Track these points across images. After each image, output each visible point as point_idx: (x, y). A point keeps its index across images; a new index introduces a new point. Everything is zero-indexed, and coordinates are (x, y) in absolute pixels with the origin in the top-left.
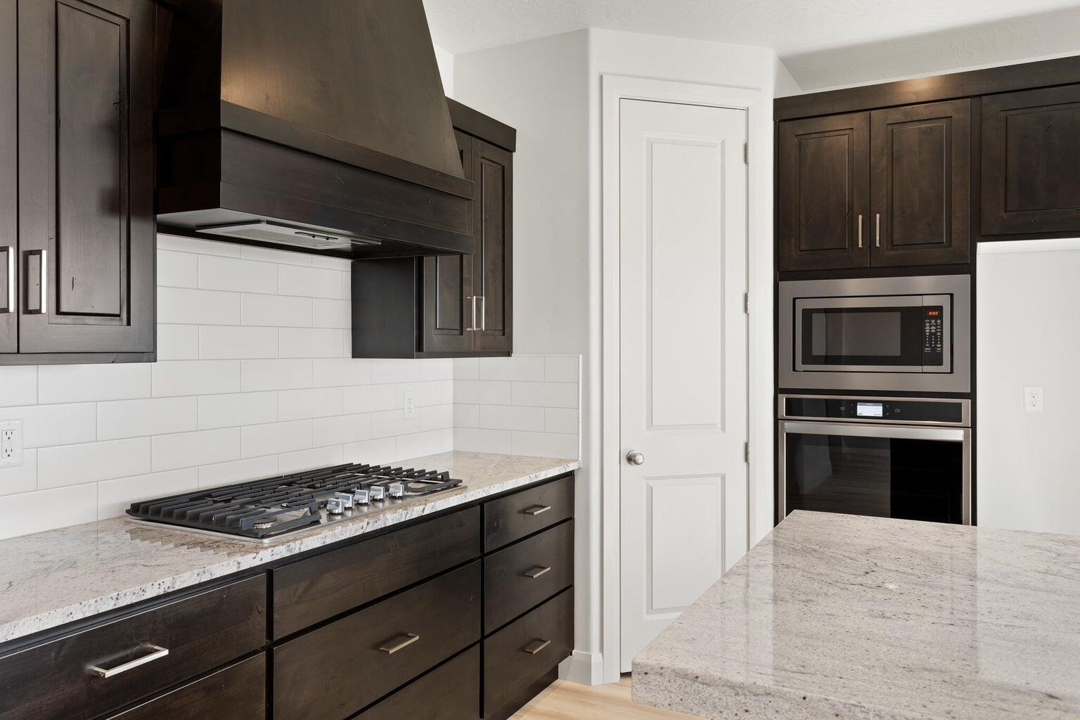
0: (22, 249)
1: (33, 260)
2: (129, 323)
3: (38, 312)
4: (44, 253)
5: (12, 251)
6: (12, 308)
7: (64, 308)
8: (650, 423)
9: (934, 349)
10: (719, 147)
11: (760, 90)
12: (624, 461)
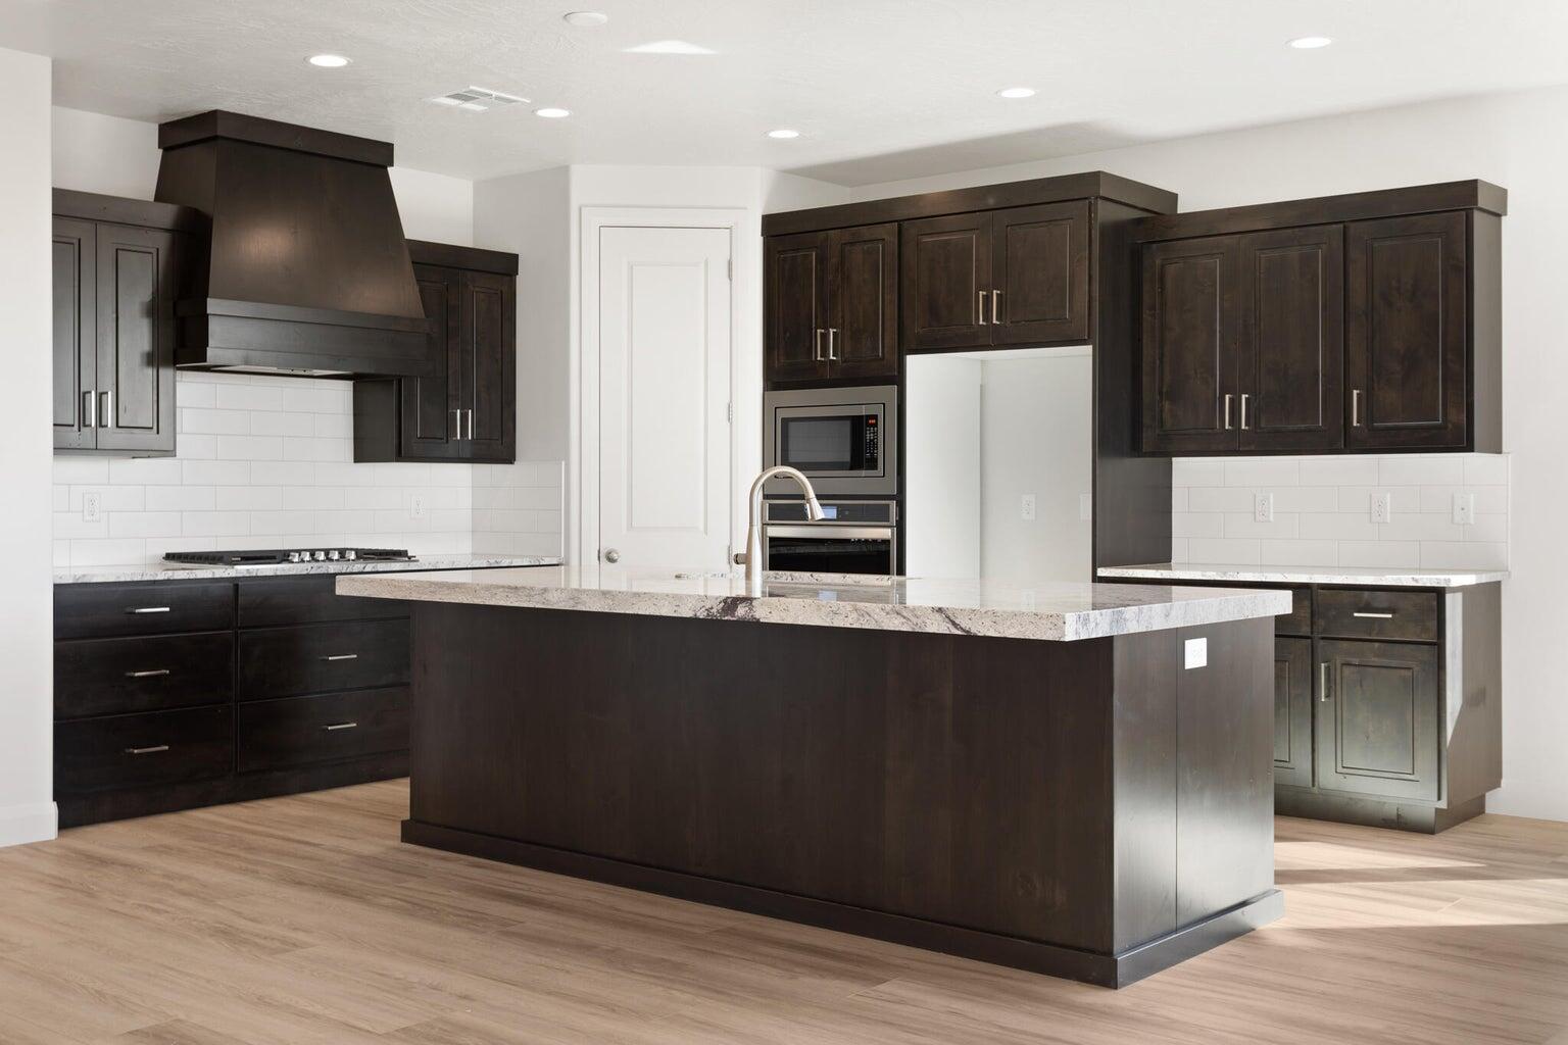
0: (98, 391)
1: (104, 396)
2: (158, 433)
3: (107, 426)
4: (110, 393)
5: (93, 393)
6: (93, 424)
7: (120, 425)
8: (630, 526)
9: (872, 454)
10: (702, 265)
11: (746, 208)
12: (603, 559)
